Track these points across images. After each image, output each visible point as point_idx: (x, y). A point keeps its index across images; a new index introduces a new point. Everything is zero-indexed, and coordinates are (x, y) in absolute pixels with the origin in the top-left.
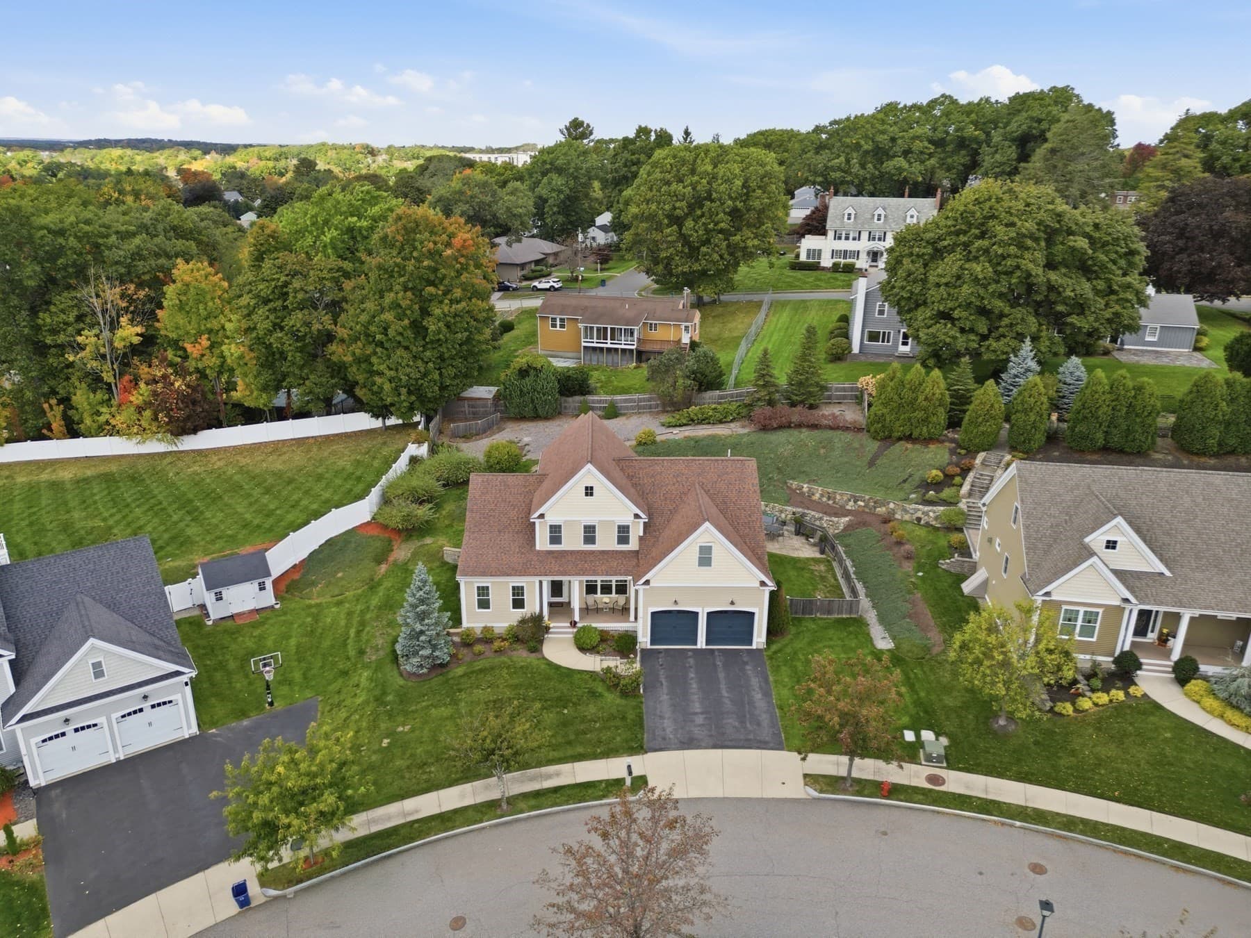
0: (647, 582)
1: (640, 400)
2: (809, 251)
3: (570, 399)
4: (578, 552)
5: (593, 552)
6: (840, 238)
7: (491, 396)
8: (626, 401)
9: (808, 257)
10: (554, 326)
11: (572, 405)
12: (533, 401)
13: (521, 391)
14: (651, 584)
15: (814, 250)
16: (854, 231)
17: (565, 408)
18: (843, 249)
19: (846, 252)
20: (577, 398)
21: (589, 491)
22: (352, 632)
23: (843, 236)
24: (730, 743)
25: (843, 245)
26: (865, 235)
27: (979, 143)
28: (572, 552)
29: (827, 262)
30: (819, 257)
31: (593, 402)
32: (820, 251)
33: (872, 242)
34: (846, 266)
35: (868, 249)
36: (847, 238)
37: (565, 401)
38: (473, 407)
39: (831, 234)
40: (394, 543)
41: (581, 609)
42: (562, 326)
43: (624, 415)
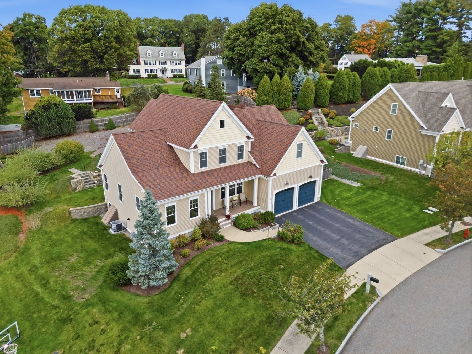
0: (275, 175)
1: (127, 117)
2: (134, 70)
3: (81, 122)
4: (218, 169)
5: (226, 168)
6: (147, 64)
7: (20, 129)
8: (118, 118)
9: (134, 73)
10: (34, 95)
11: (83, 126)
12: (59, 124)
13: (49, 119)
14: (277, 175)
15: (137, 70)
16: (153, 60)
17: (79, 128)
18: (149, 69)
19: (151, 70)
20: (86, 121)
21: (222, 124)
22: (38, 288)
23: (149, 63)
24: (373, 247)
25: (149, 67)
26: (158, 63)
27: (179, 33)
28: (215, 170)
29: (144, 75)
30: (140, 73)
31: (97, 122)
32: (139, 70)
33: (161, 65)
34: (153, 75)
35: (160, 68)
36: (150, 64)
37: (78, 124)
38: (7, 137)
39: (142, 62)
40: (20, 218)
41: (230, 207)
42: (39, 95)
43: (118, 127)
